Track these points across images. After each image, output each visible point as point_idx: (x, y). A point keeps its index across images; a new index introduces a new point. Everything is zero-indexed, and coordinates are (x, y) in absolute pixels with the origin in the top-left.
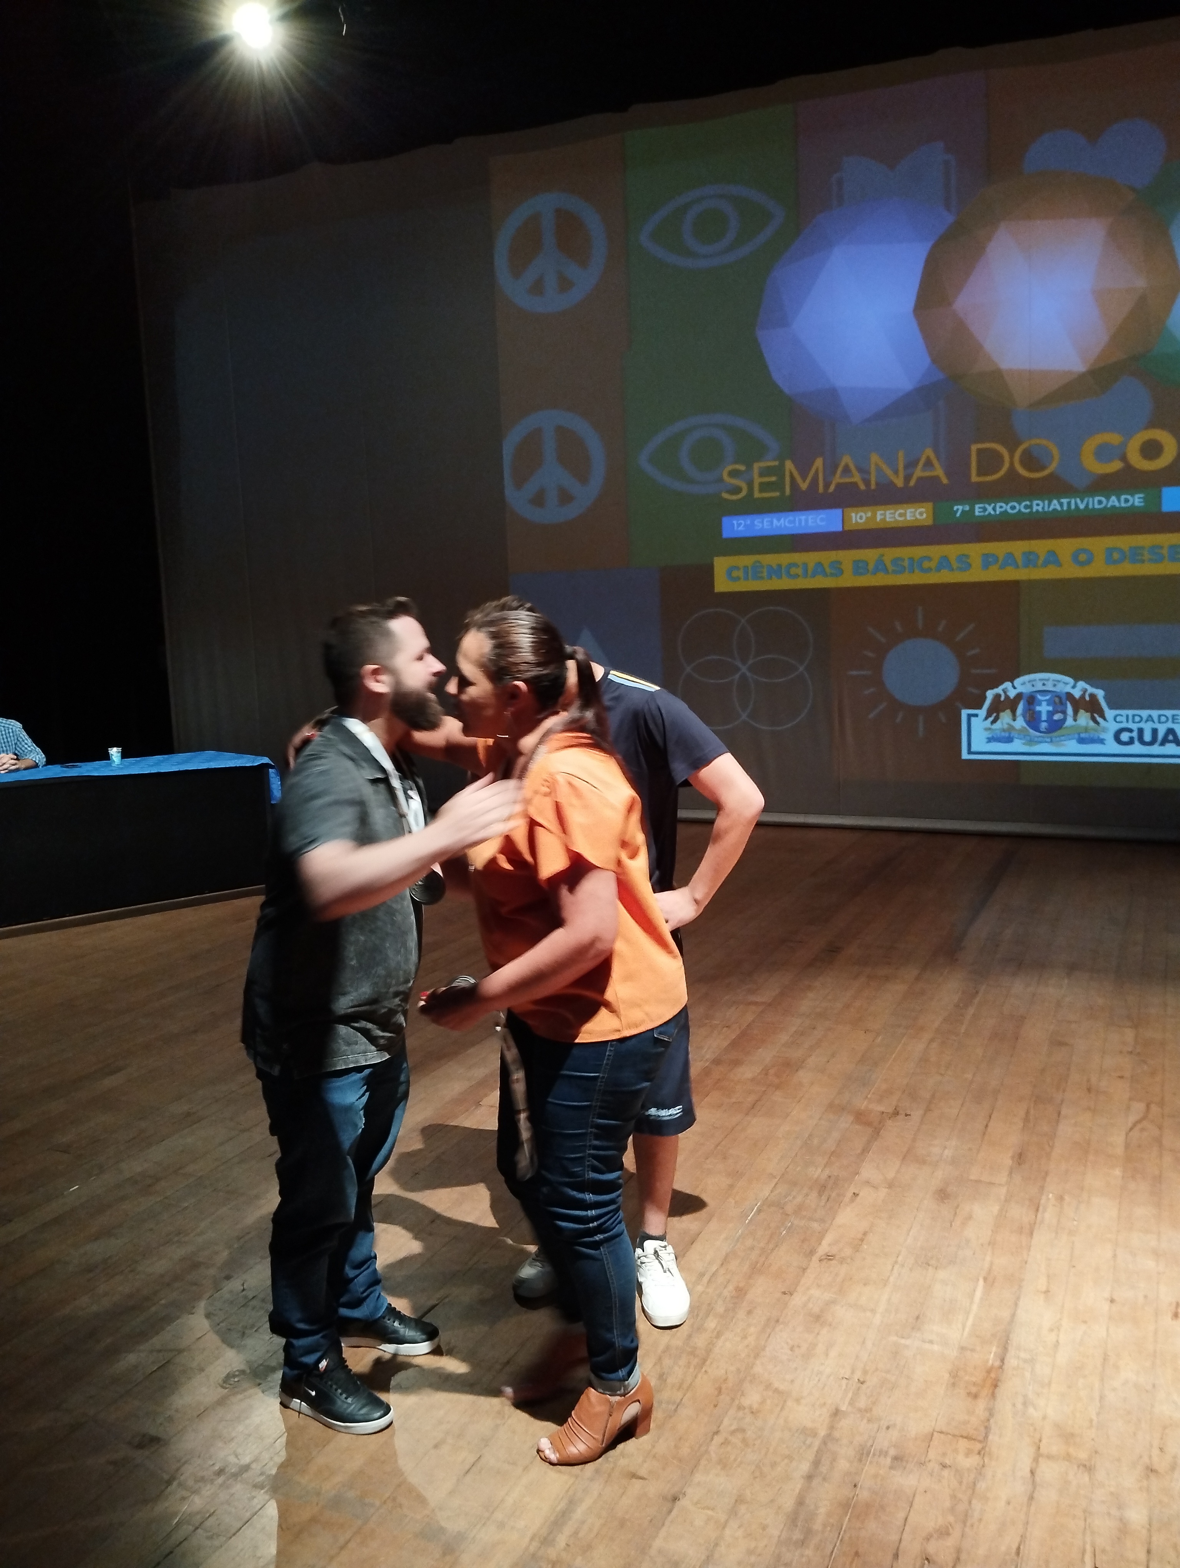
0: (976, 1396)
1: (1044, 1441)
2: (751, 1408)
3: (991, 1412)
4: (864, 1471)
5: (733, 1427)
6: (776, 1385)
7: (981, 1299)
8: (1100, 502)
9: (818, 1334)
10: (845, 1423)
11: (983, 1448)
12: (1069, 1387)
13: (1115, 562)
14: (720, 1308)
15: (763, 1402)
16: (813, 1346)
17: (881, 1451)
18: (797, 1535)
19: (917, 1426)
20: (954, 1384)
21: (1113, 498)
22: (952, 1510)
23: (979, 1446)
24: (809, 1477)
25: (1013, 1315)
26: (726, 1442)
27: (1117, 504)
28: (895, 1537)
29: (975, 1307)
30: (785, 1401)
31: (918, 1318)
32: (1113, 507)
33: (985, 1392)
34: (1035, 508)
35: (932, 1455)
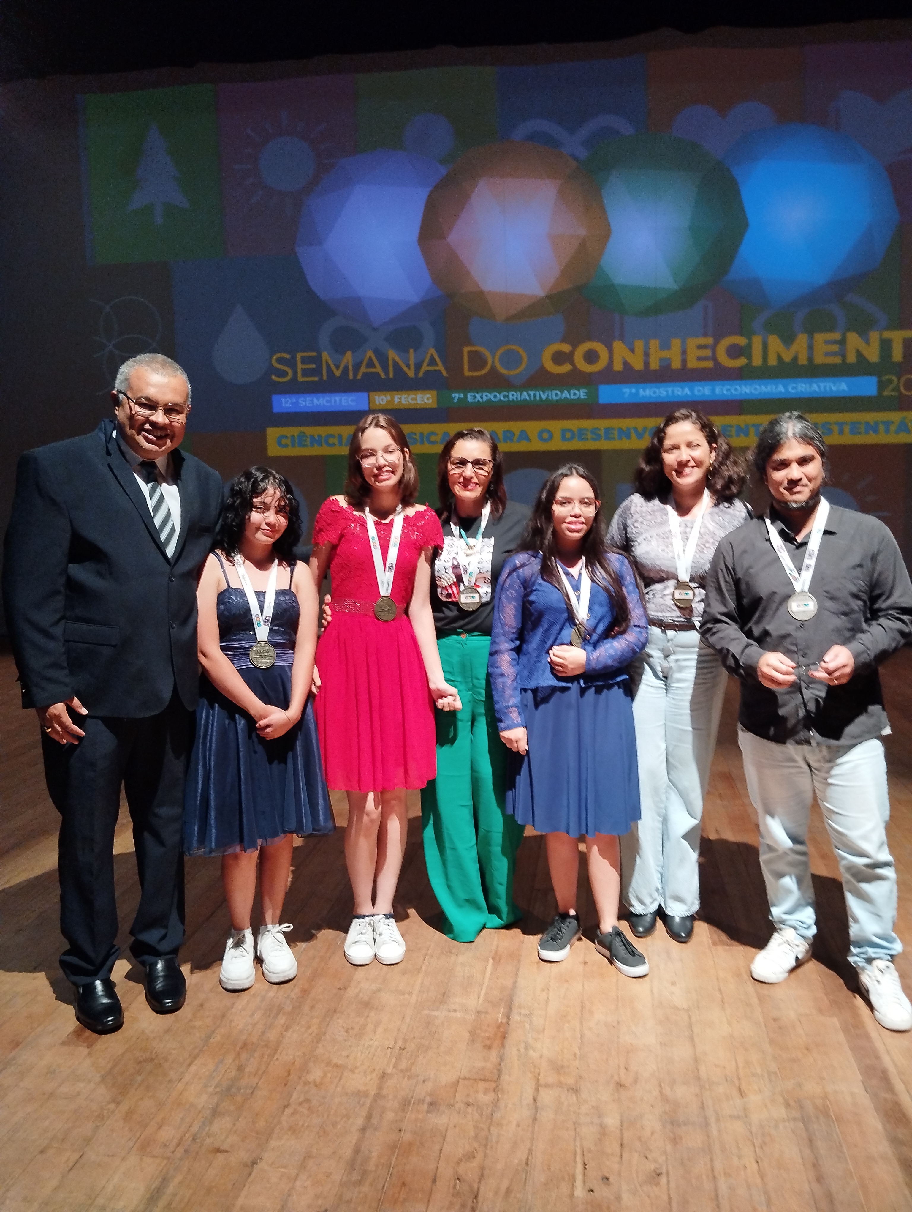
0: (489, 1047)
1: (542, 1074)
2: (315, 1081)
3: (502, 1058)
4: (407, 1118)
5: (301, 1099)
6: (335, 1060)
7: (491, 973)
8: (557, 395)
9: (368, 1017)
10: (391, 1083)
11: (497, 1086)
12: (558, 1031)
13: (569, 440)
14: (288, 1008)
15: (325, 1076)
16: (364, 1026)
17: (419, 1101)
18: (355, 1177)
19: (446, 1077)
20: (473, 1041)
21: (566, 392)
22: (476, 1136)
23: (493, 1085)
24: (363, 1130)
25: (515, 983)
26: (295, 1112)
27: (568, 396)
28: (432, 1166)
29: (486, 980)
30: (343, 1073)
31: (444, 994)
32: (566, 398)
33: (497, 1043)
34: (511, 397)
35: (458, 1097)
